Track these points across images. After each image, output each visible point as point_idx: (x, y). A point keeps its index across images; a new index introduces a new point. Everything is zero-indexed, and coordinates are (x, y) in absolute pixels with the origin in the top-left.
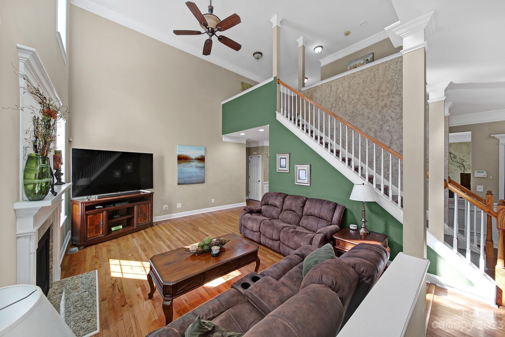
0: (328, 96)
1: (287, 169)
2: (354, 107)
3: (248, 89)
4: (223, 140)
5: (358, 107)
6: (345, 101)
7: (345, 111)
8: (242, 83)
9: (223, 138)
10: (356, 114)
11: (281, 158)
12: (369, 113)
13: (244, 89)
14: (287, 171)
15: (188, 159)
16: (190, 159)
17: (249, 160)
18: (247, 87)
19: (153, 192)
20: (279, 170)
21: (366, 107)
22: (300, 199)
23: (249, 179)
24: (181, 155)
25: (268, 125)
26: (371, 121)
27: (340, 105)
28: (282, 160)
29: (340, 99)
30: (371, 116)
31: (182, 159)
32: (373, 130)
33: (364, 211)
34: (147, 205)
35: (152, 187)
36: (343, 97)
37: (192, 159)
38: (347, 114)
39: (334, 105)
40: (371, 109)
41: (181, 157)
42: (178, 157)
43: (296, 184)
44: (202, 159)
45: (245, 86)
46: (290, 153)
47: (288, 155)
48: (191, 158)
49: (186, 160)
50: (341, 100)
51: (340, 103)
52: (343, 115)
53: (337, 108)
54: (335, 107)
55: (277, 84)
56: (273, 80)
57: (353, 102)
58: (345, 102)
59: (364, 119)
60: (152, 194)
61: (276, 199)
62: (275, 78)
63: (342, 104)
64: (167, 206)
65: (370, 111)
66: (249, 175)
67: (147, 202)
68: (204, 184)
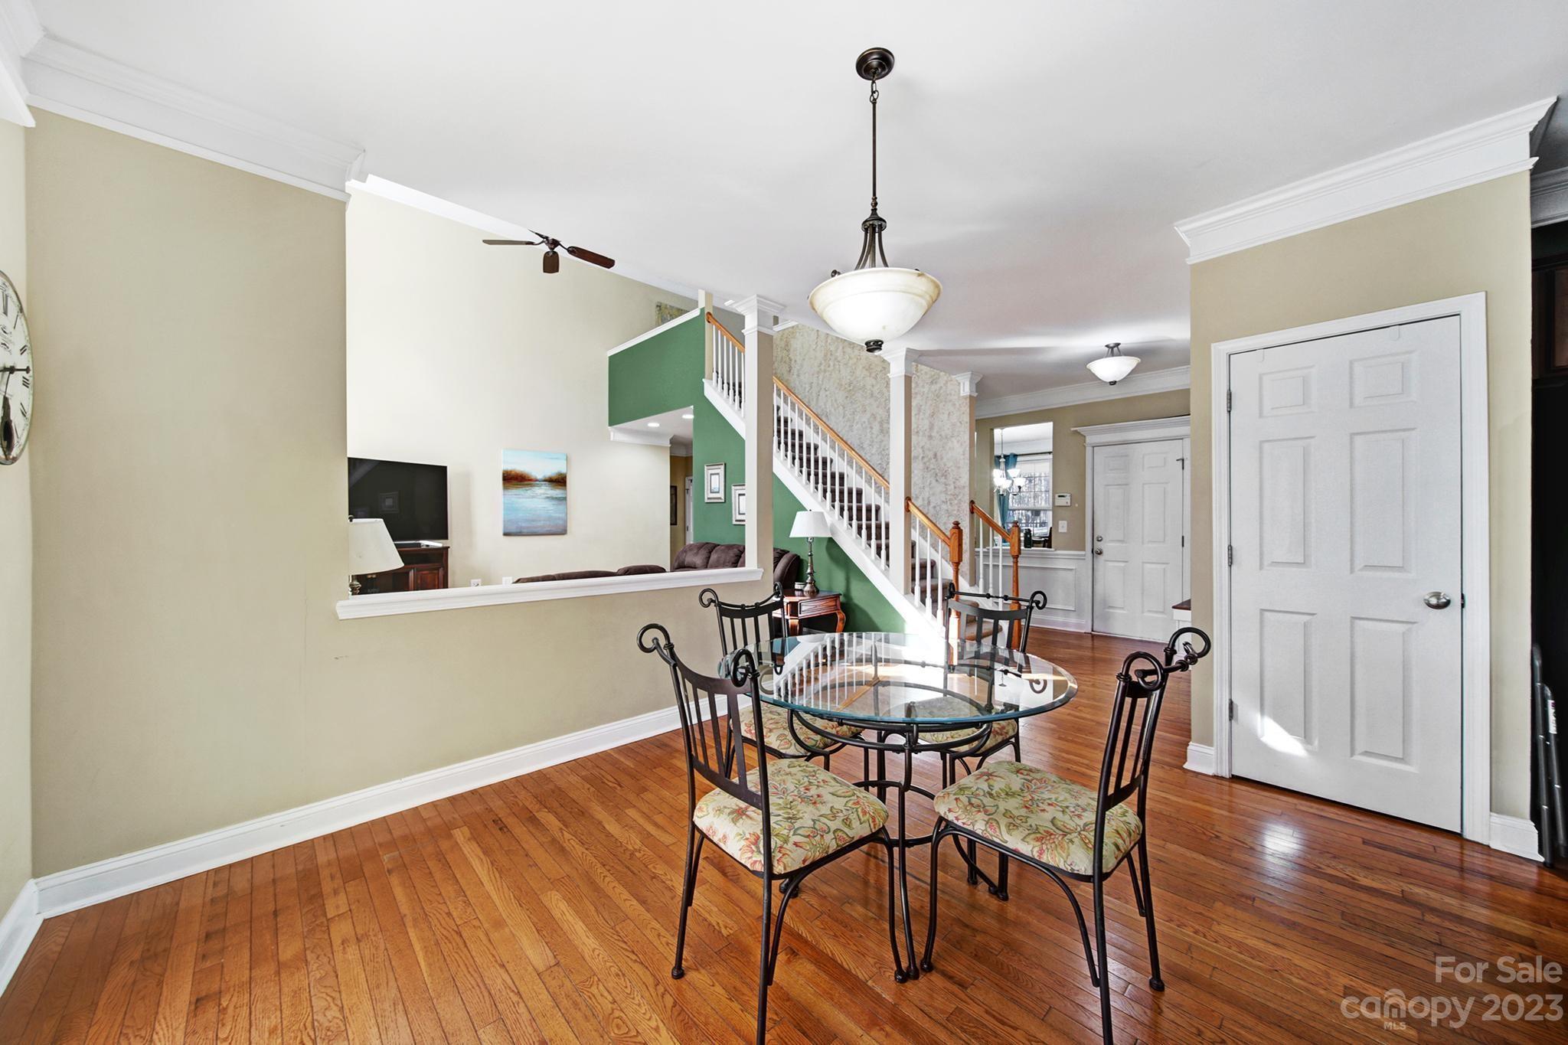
0: (814, 347)
1: (721, 495)
2: (853, 373)
3: (673, 318)
4: (612, 439)
5: (858, 373)
6: (839, 359)
7: (840, 379)
8: (659, 306)
9: (612, 434)
10: (854, 387)
11: (711, 474)
12: (873, 386)
13: (664, 321)
14: (720, 498)
15: (526, 480)
16: (531, 480)
17: (687, 487)
18: (671, 315)
19: (448, 545)
20: (708, 499)
21: (868, 374)
22: (733, 548)
23: (687, 532)
24: (511, 471)
25: (692, 407)
26: (876, 401)
27: (831, 368)
28: (713, 477)
29: (831, 355)
30: (876, 390)
31: (513, 479)
32: (878, 417)
33: (811, 555)
34: (436, 572)
35: (446, 537)
36: (836, 350)
37: (537, 480)
38: (842, 385)
39: (822, 367)
40: (876, 378)
41: (510, 474)
42: (504, 474)
43: (734, 523)
44: (560, 481)
45: (664, 312)
46: (725, 464)
47: (723, 467)
48: (533, 478)
49: (521, 481)
50: (833, 358)
51: (831, 363)
52: (836, 388)
53: (827, 374)
54: (825, 371)
55: (706, 322)
56: (699, 314)
57: (851, 362)
58: (839, 362)
59: (866, 398)
60: (445, 551)
61: (697, 553)
62: (702, 310)
63: (834, 365)
64: (480, 580)
65: (874, 382)
66: (687, 524)
67: (436, 565)
68: (565, 536)
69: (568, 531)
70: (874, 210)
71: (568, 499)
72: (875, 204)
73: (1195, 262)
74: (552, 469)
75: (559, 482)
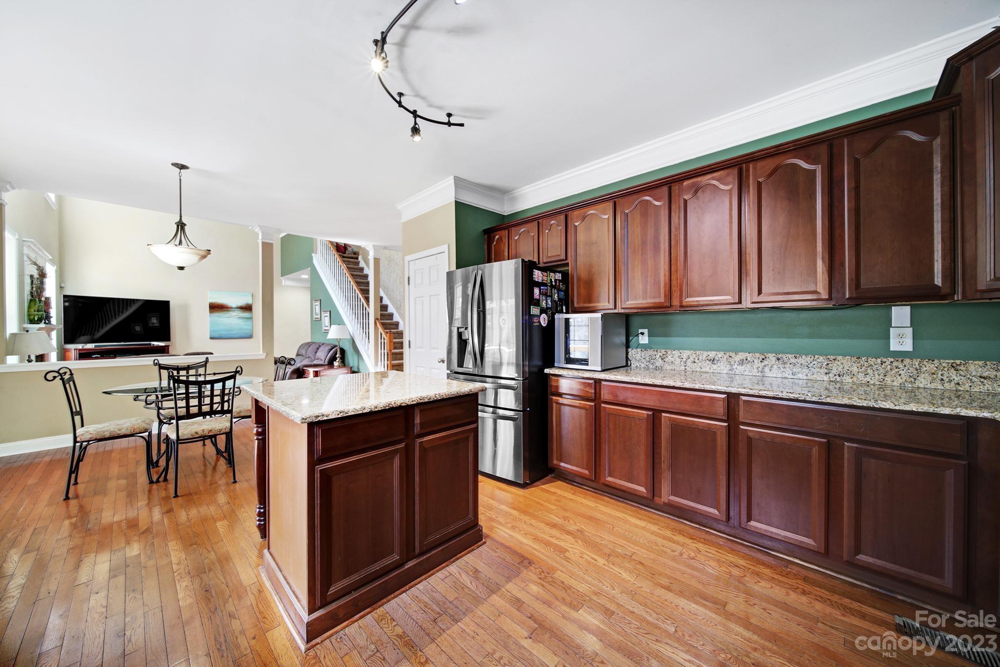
1: (319, 316)
4: (283, 284)
9: (283, 281)
11: (315, 305)
14: (319, 318)
15: (225, 308)
16: (228, 308)
19: (169, 344)
24: (215, 303)
25: (310, 268)
28: (316, 307)
31: (215, 308)
35: (168, 340)
37: (232, 308)
41: (214, 305)
42: (210, 305)
43: (323, 331)
46: (320, 300)
48: (229, 306)
49: (222, 308)
68: (252, 339)
69: (254, 336)
70: (181, 219)
71: (254, 318)
72: (181, 217)
73: (404, 221)
74: (242, 302)
75: (247, 309)
